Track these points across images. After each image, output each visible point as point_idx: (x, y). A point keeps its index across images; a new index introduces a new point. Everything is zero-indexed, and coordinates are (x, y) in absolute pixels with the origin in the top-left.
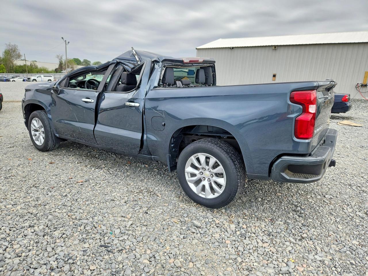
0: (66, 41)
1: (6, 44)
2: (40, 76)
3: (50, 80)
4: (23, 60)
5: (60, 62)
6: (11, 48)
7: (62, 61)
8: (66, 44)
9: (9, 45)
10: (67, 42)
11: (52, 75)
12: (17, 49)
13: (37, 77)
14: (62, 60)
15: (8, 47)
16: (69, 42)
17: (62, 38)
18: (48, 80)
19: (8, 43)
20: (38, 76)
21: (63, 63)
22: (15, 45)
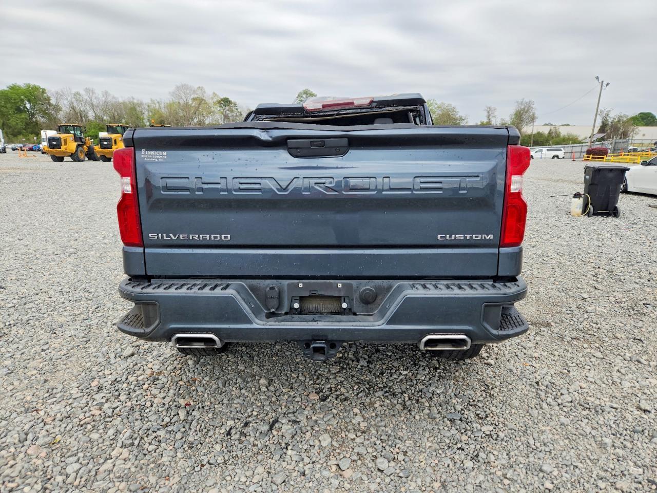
0: (602, 82)
1: (517, 102)
2: (541, 151)
3: (557, 157)
4: (547, 125)
5: (603, 122)
6: (523, 107)
7: (607, 121)
8: (602, 87)
9: (522, 103)
10: (605, 84)
11: (562, 147)
12: (532, 108)
13: (536, 152)
14: (608, 118)
15: (520, 105)
16: (608, 84)
17: (597, 78)
18: (553, 157)
19: (520, 101)
20: (537, 150)
21: (609, 124)
22: (530, 101)
